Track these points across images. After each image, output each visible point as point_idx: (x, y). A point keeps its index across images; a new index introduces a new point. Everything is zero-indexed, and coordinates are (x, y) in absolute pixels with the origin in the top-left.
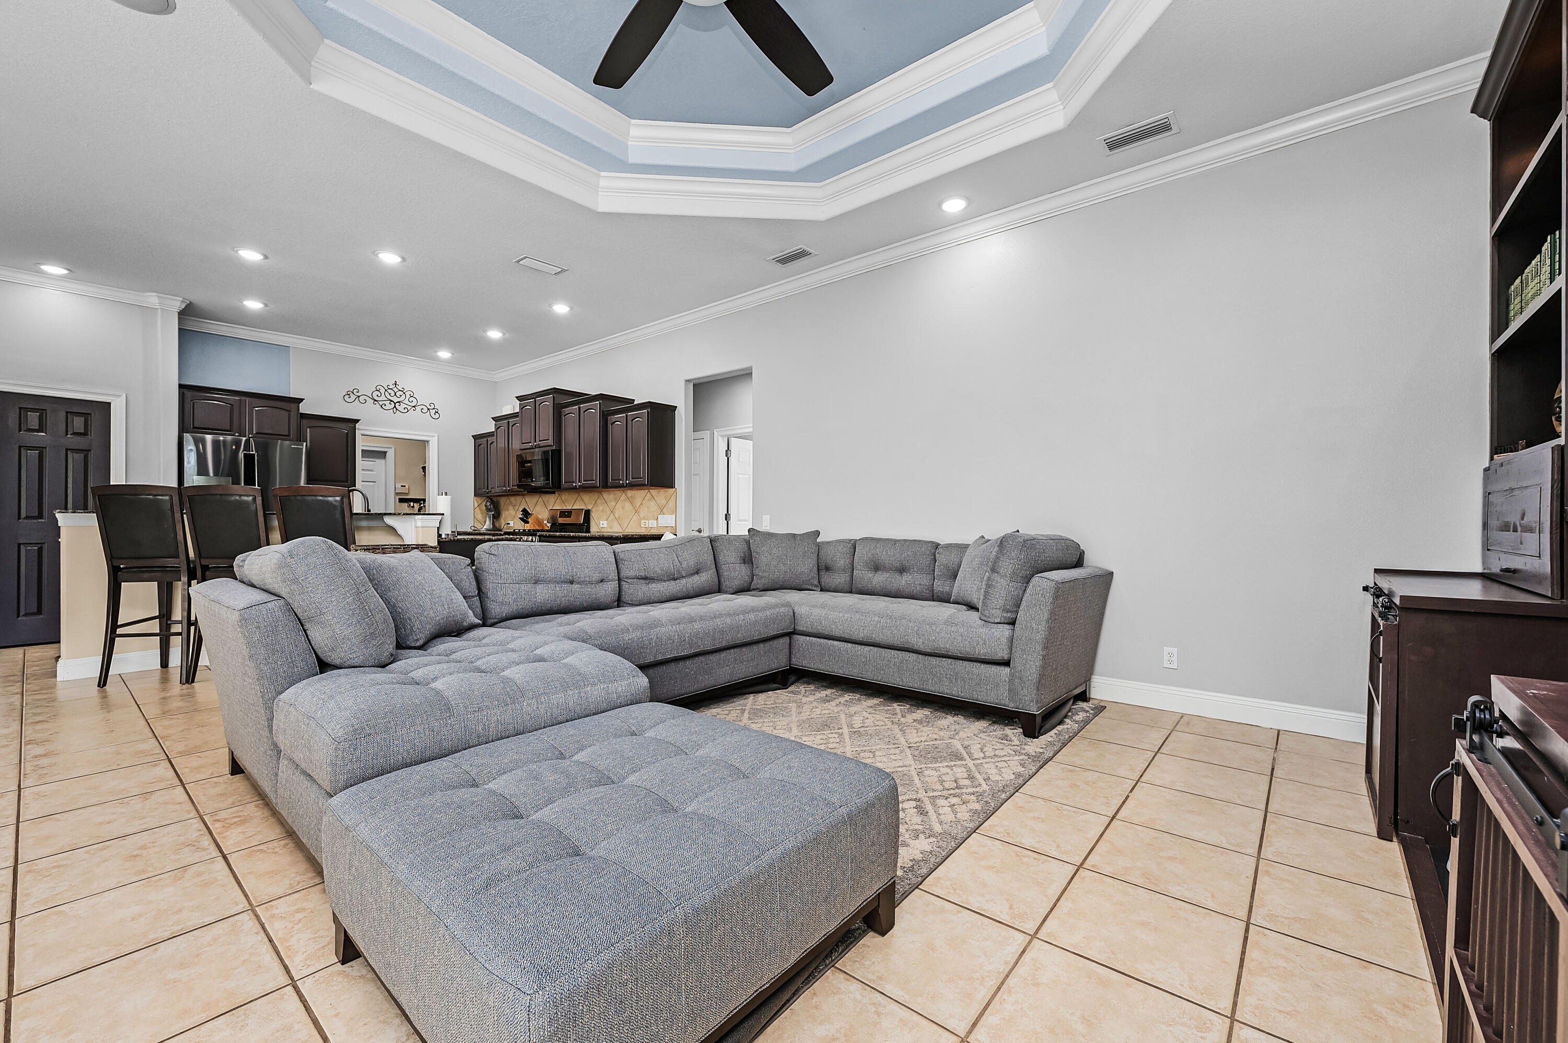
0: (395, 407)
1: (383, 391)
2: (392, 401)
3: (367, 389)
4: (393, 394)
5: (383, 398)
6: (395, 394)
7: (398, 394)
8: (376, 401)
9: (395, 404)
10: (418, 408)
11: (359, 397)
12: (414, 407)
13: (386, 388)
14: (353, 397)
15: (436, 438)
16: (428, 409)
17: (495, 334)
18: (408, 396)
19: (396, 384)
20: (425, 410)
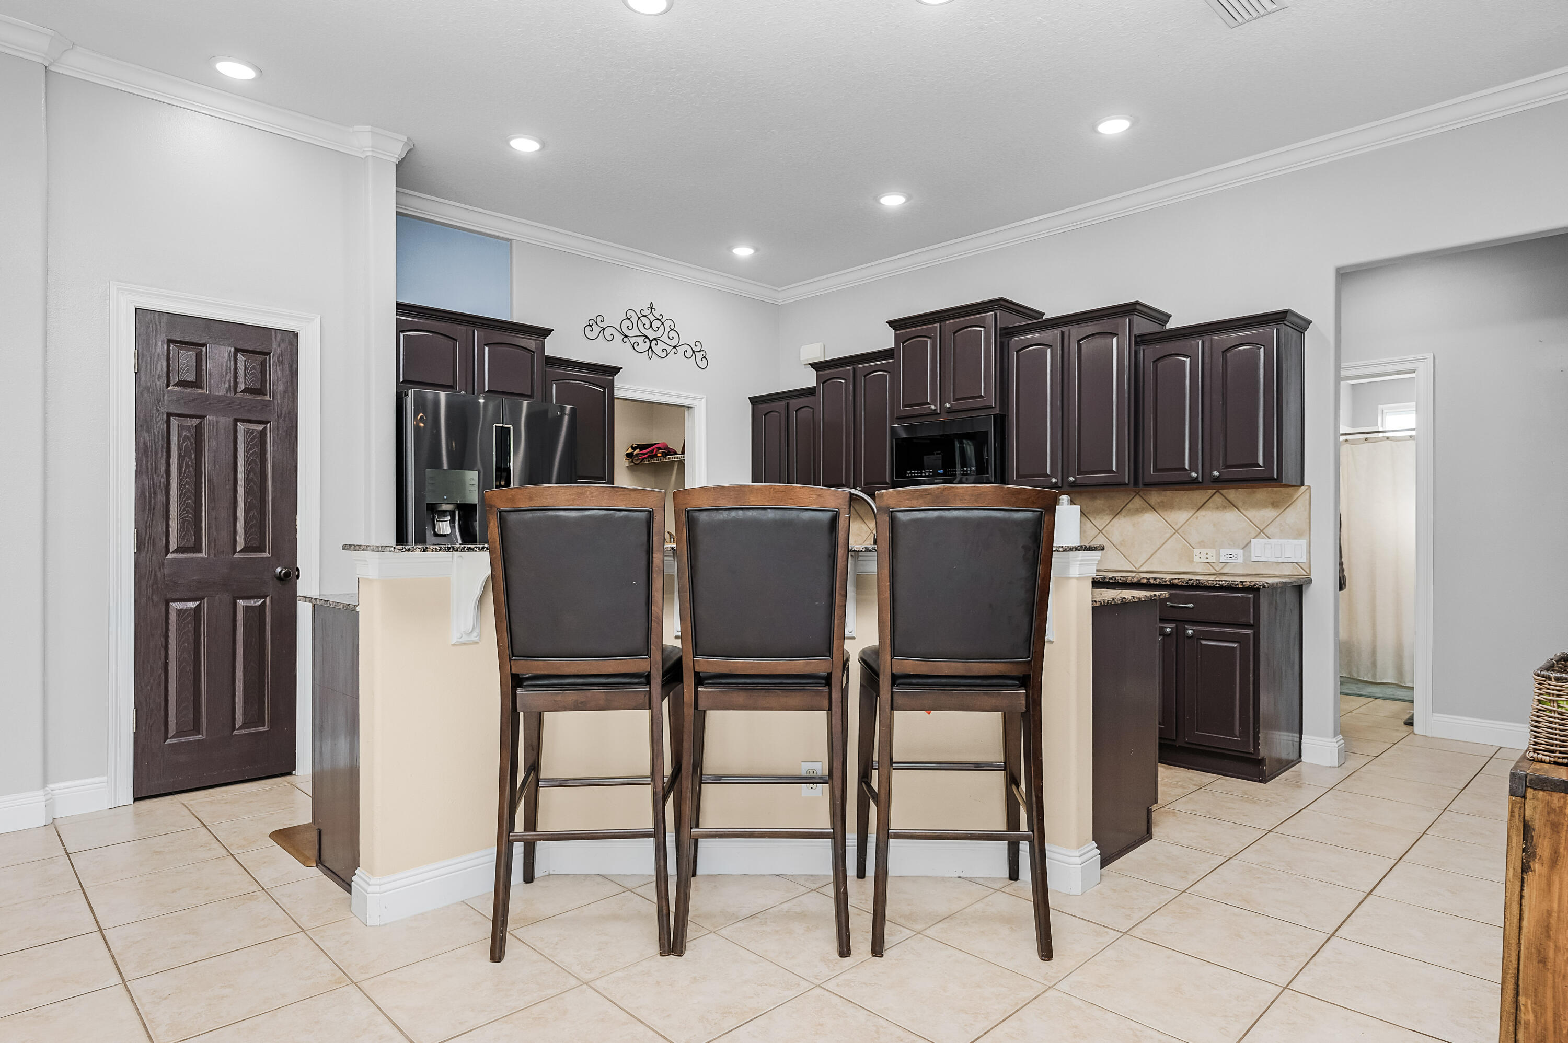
0: (650, 347)
1: (634, 319)
2: (647, 337)
3: (614, 318)
4: (647, 326)
5: (635, 332)
6: (651, 326)
7: (656, 324)
8: (626, 336)
9: (651, 342)
10: (681, 350)
11: (604, 329)
12: (675, 347)
13: (640, 315)
14: (597, 329)
15: (703, 402)
16: (693, 351)
17: (893, 201)
18: (667, 329)
19: (652, 309)
20: (689, 354)
